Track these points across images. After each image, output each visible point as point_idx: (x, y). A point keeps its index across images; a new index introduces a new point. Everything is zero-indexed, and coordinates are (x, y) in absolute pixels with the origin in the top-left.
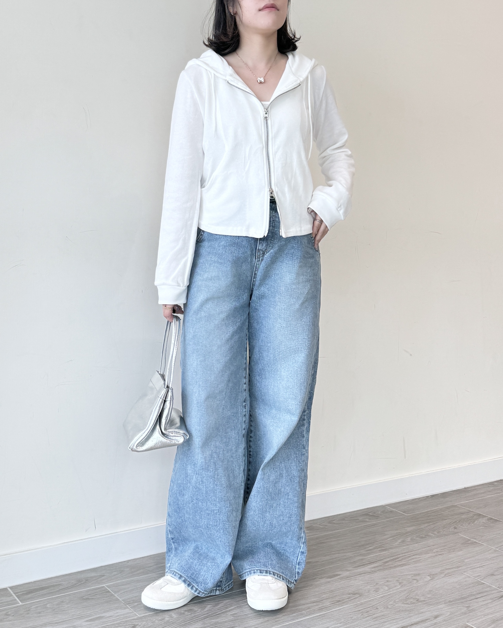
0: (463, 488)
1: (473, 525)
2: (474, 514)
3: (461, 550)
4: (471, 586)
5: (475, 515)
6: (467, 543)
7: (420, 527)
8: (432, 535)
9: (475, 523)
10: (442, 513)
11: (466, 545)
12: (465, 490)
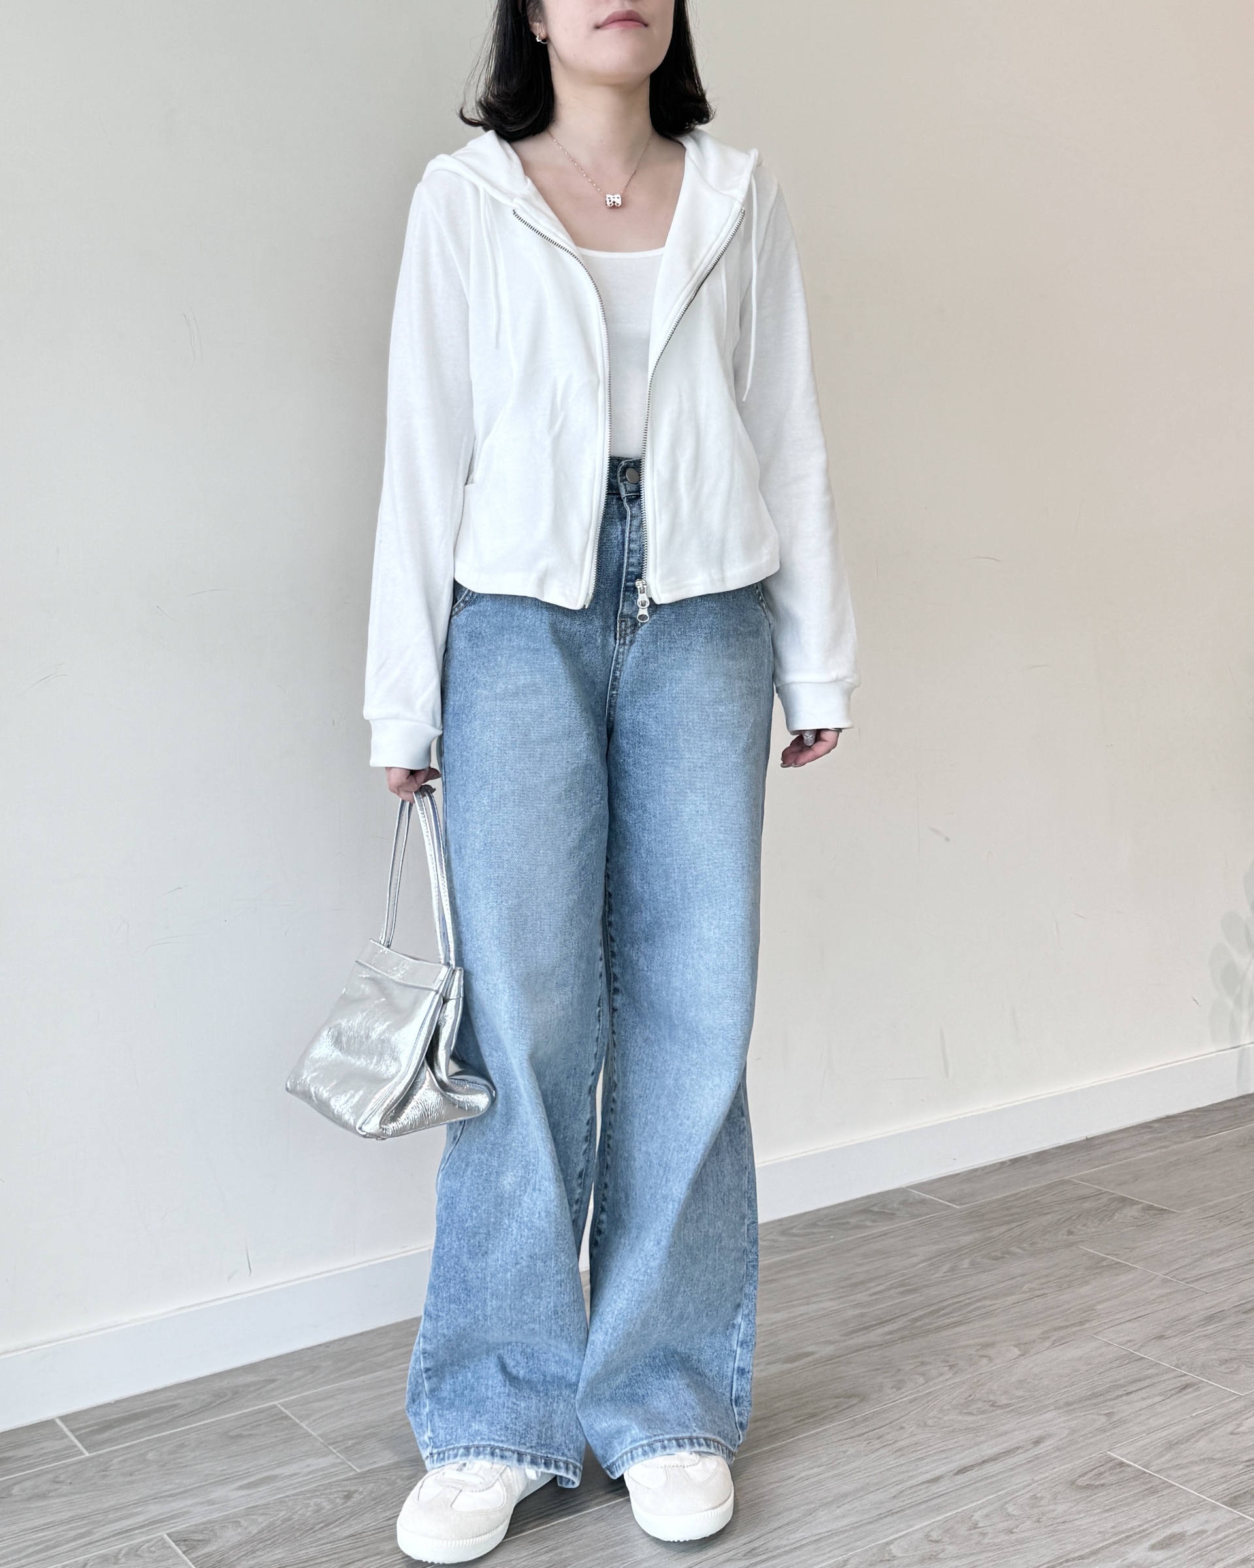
0: (1083, 1139)
1: (1109, 1223)
2: (1110, 1199)
3: (1087, 1283)
4: (1114, 1365)
5: (1115, 1199)
6: (1098, 1267)
7: (990, 1235)
8: (1018, 1250)
9: (1116, 1218)
10: (1038, 1199)
11: (1095, 1272)
12: (1089, 1144)
